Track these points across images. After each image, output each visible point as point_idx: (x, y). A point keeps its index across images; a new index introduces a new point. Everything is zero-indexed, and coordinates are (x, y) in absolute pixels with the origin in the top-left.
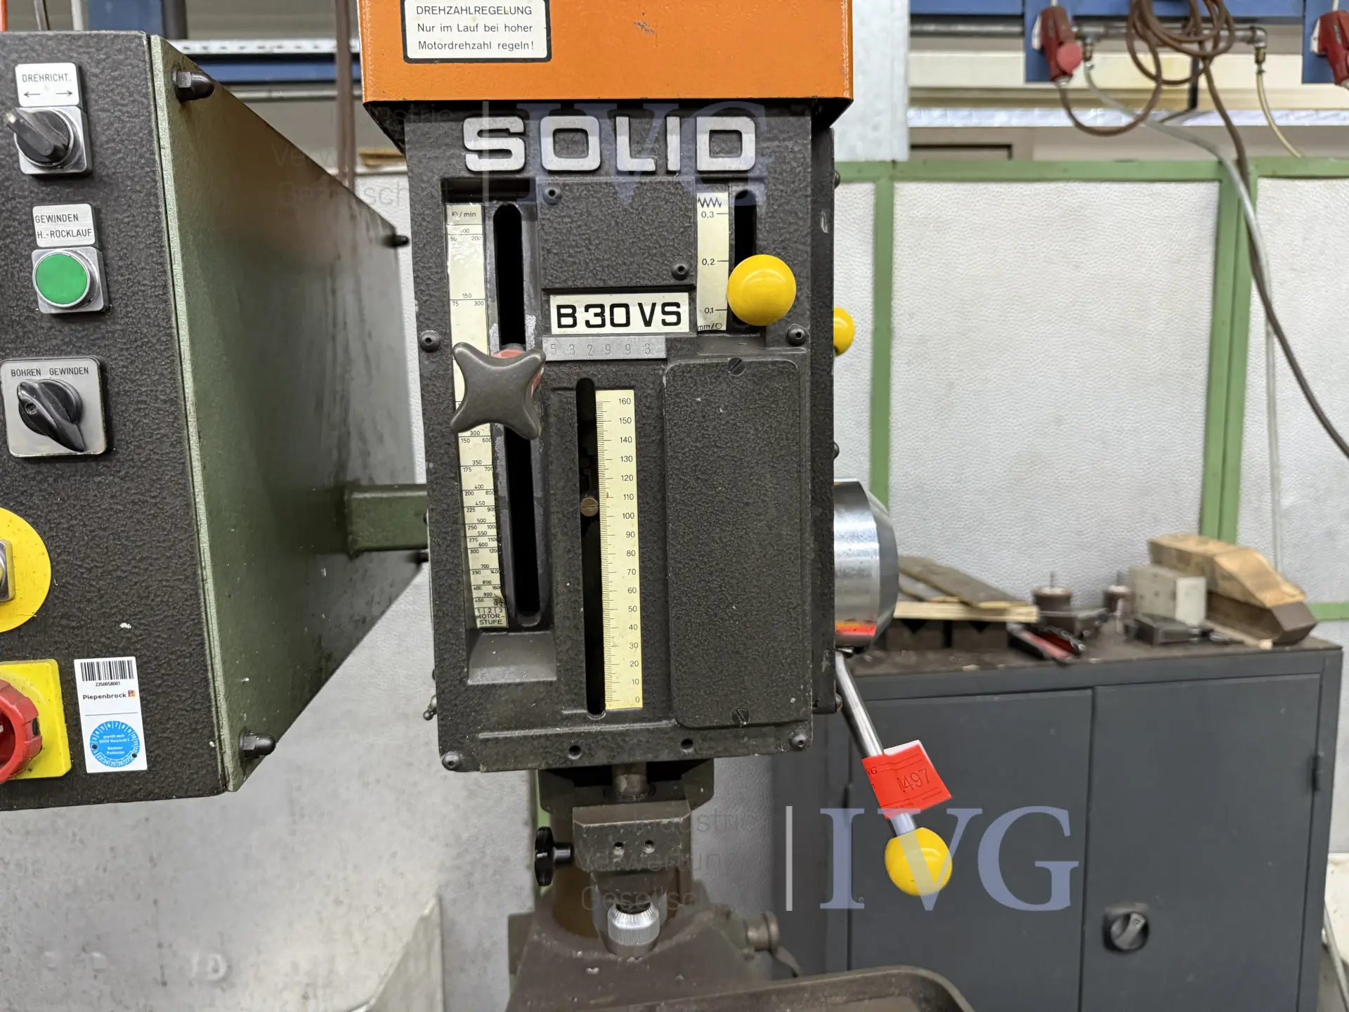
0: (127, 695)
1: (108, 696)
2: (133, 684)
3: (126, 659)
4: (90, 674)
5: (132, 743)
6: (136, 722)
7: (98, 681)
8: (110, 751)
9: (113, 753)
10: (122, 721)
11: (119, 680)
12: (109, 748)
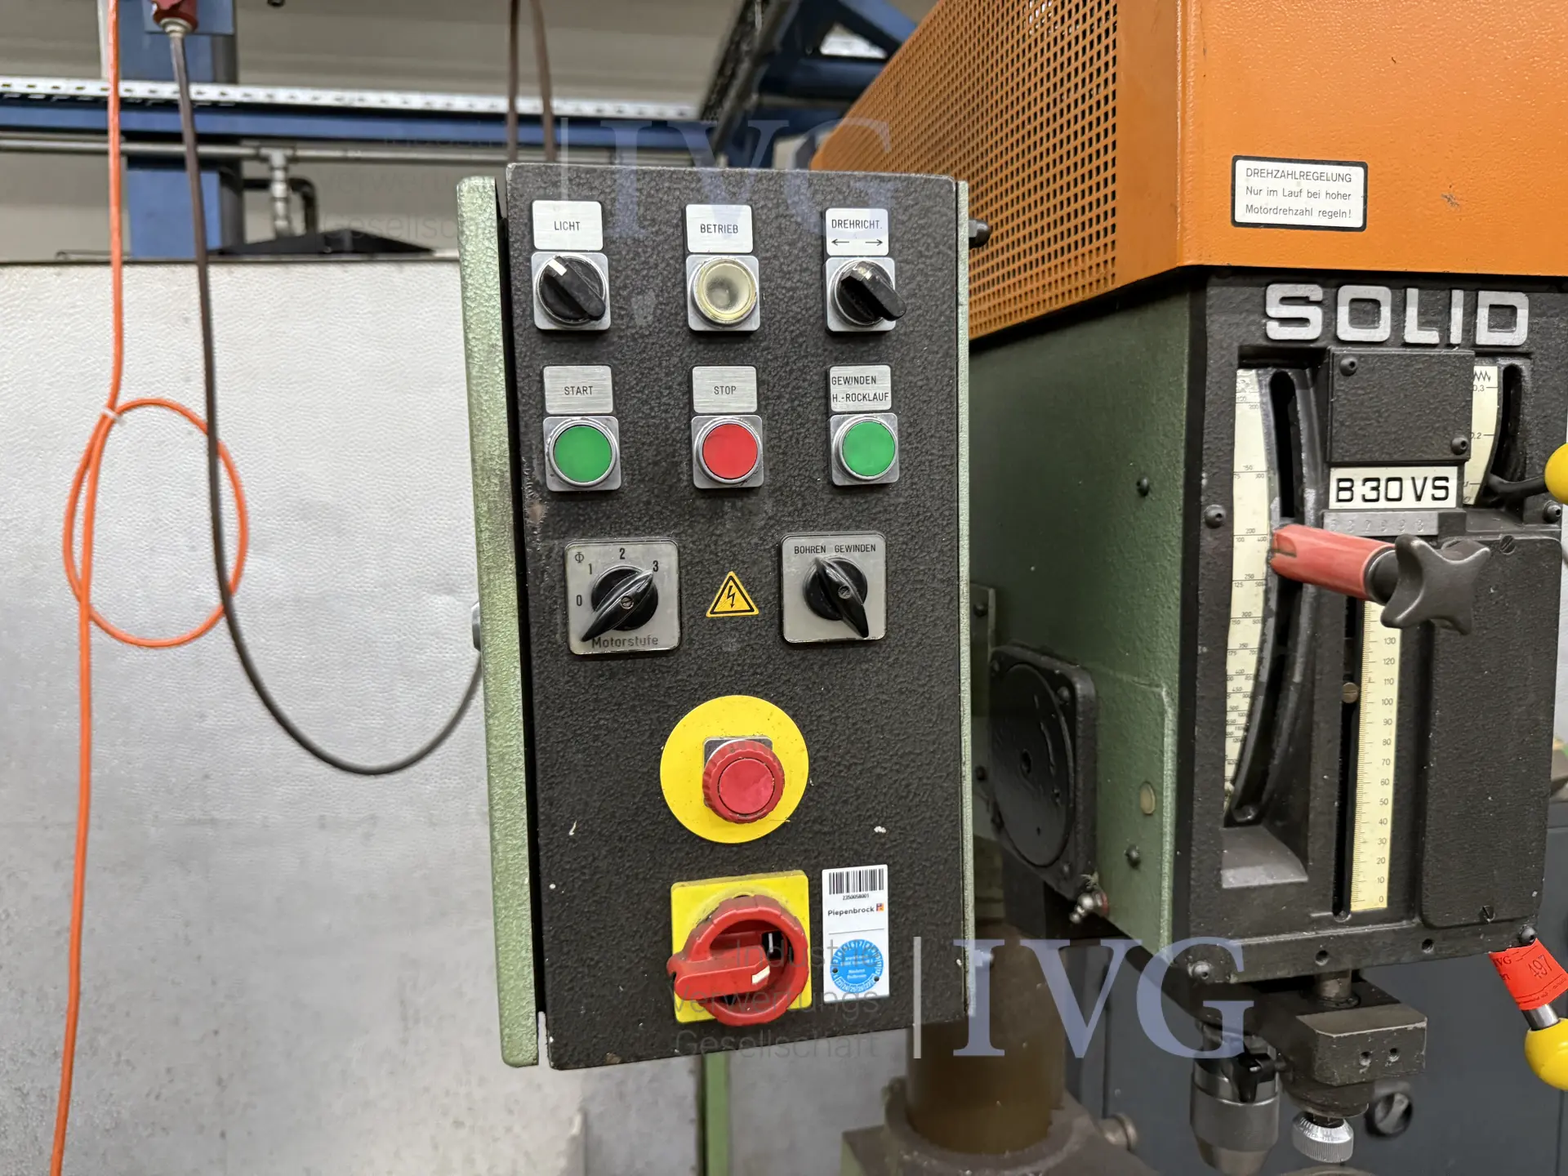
0: (875, 909)
1: (855, 911)
2: (882, 896)
3: (877, 867)
4: (838, 886)
5: (875, 964)
6: (882, 942)
7: (845, 894)
8: (851, 975)
9: (855, 977)
10: (868, 940)
11: (869, 892)
12: (850, 971)
